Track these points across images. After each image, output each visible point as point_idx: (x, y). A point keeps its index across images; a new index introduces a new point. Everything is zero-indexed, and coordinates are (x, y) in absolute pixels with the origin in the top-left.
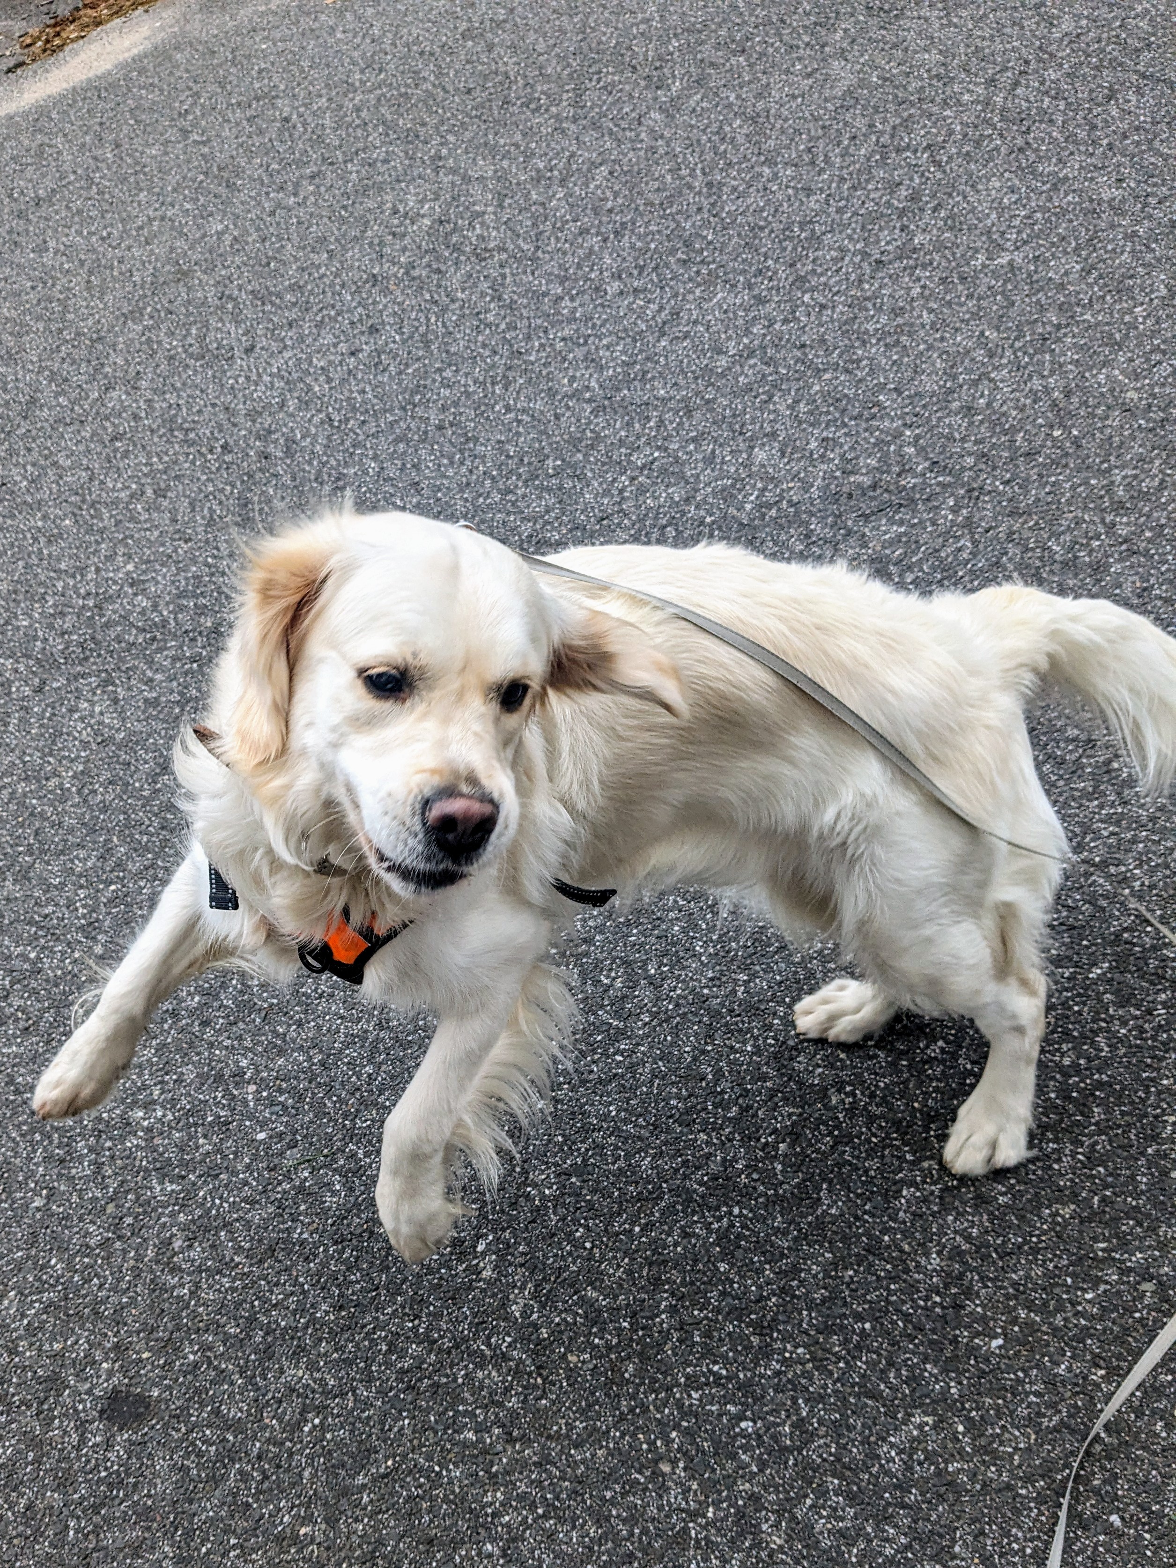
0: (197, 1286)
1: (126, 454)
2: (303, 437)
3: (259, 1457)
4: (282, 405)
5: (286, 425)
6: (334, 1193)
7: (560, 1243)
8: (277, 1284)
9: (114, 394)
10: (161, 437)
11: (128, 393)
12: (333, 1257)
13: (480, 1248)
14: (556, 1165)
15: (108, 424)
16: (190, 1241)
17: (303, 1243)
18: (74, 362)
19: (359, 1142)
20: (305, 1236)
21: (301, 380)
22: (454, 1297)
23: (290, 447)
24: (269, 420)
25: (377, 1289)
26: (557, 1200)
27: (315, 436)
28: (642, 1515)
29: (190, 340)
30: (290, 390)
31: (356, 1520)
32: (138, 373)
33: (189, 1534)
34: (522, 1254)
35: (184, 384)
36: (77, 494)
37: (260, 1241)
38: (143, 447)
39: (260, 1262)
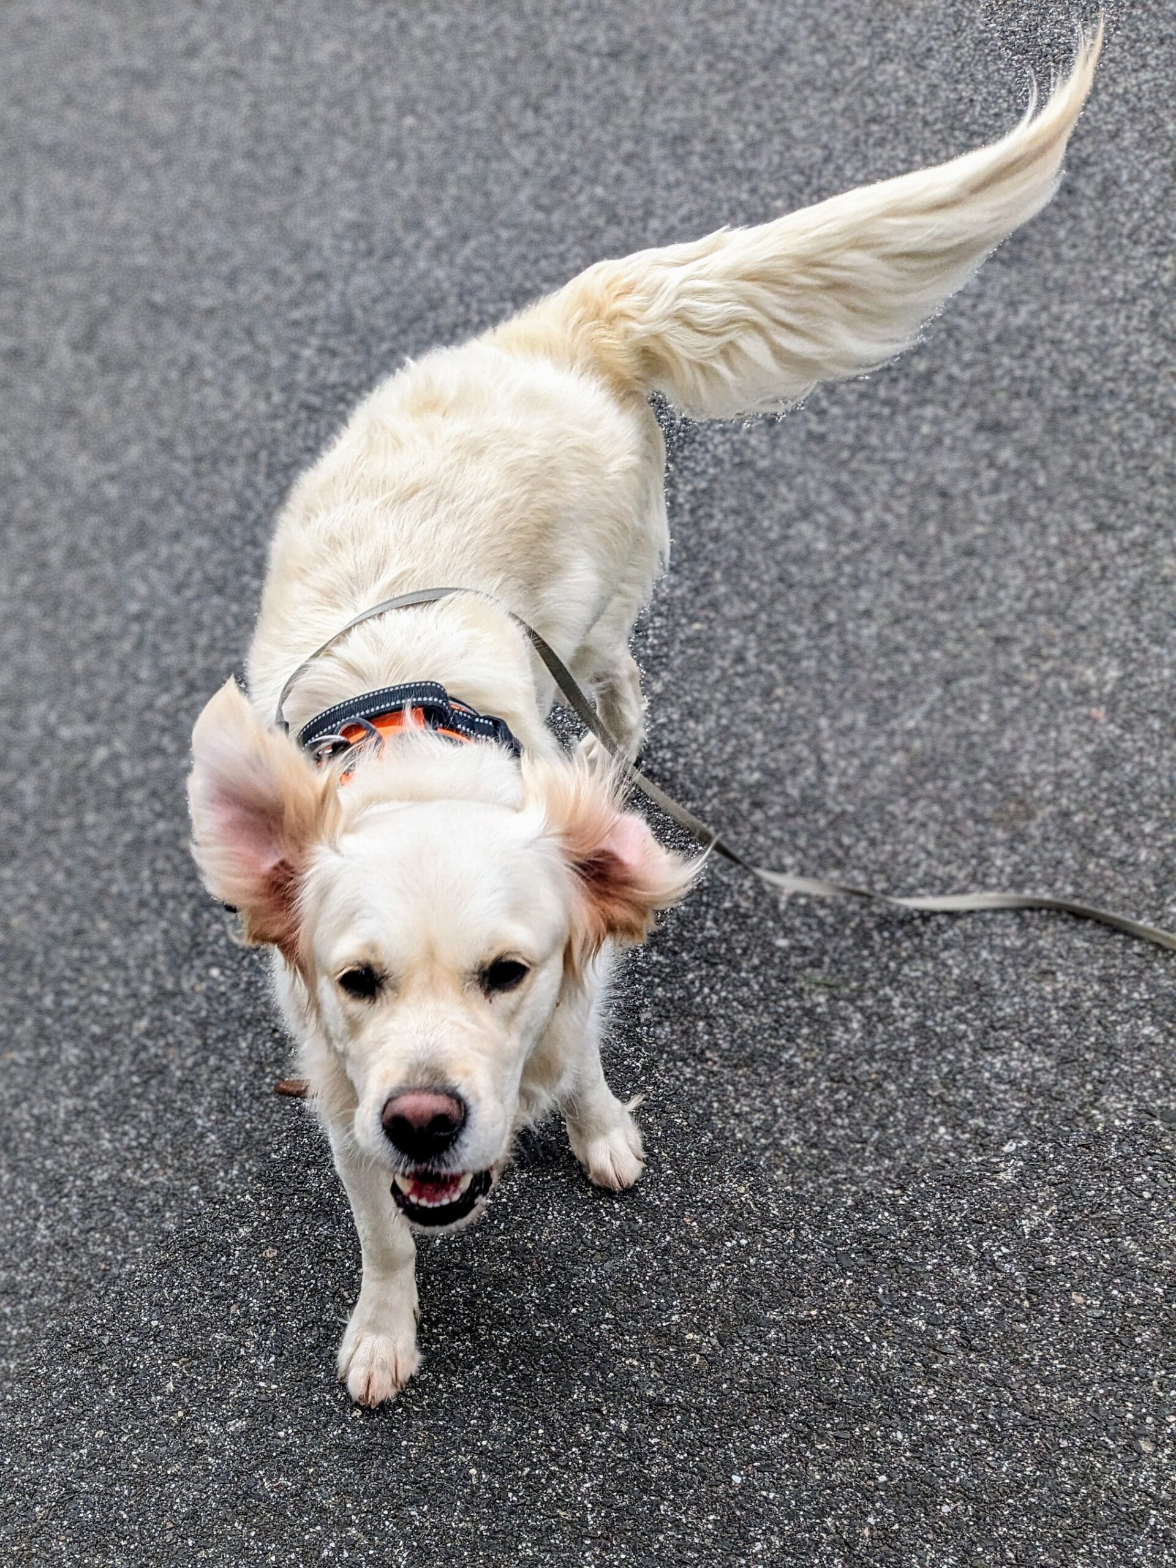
0: (654, 1063)
1: (881, 142)
2: (1131, 181)
3: (666, 1250)
4: (1114, 136)
5: (1110, 160)
6: (847, 1030)
7: (1110, 1179)
8: (746, 1095)
9: (890, 67)
10: (935, 133)
11: (908, 71)
12: (822, 1092)
13: (1008, 1148)
14: (1141, 1099)
15: (869, 101)
16: (661, 1019)
17: (791, 1066)
18: (849, 16)
19: (899, 988)
20: (797, 1060)
21: (1152, 111)
22: (957, 1185)
23: (1108, 187)
24: (1090, 149)
25: (865, 1142)
26: (1126, 1137)
27: (1147, 184)
28: (1096, 1479)
29: (1014, 26)
30: (1132, 120)
31: (753, 1350)
32: (930, 50)
33: (563, 1289)
34: (1057, 1173)
35: (988, 78)
36: (802, 173)
37: (742, 1046)
38: (908, 140)
39: (736, 1066)
